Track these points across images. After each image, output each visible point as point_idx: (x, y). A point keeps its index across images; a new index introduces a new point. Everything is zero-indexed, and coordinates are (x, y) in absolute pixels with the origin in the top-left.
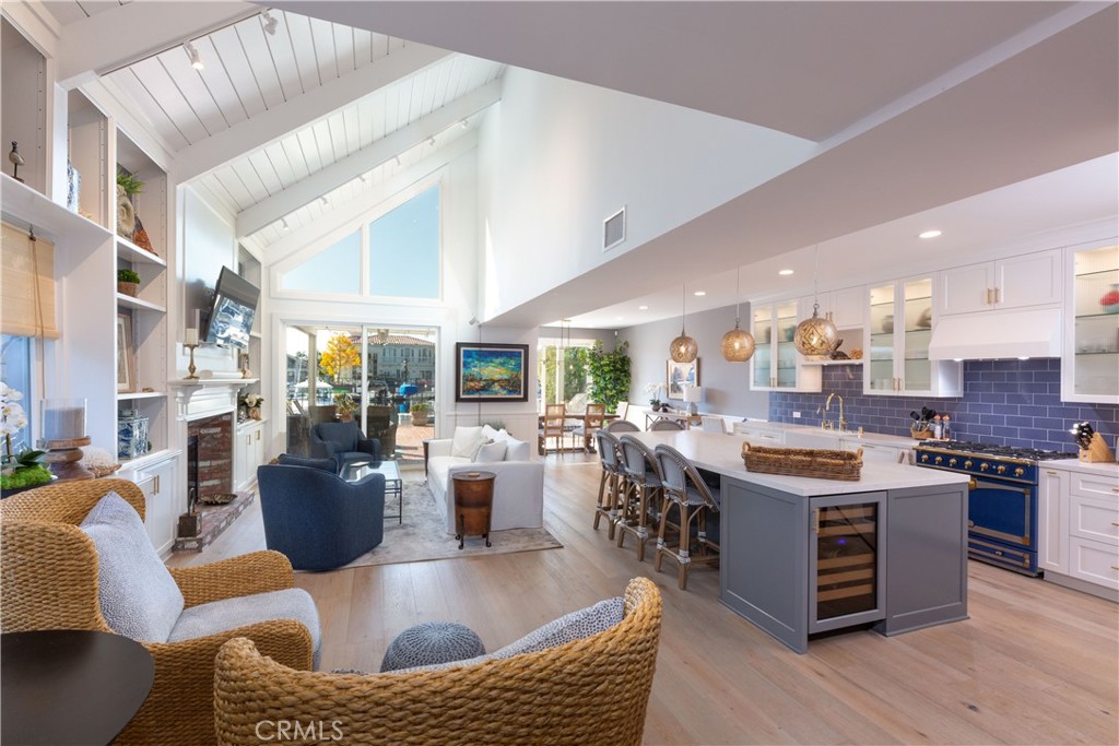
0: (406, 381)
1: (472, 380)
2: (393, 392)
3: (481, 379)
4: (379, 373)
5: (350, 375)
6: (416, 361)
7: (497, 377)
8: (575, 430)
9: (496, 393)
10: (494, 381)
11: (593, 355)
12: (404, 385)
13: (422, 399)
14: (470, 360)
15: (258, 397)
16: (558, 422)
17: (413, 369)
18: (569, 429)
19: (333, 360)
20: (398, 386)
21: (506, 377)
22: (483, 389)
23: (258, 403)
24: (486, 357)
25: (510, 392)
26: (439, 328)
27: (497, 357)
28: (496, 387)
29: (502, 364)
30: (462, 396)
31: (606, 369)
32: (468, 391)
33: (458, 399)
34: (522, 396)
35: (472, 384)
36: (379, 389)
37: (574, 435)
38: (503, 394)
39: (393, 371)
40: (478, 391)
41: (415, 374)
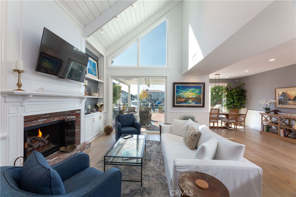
0: (158, 101)
1: (180, 98)
2: (155, 103)
3: (184, 98)
4: (152, 99)
5: (146, 99)
6: (160, 96)
7: (190, 97)
8: (222, 120)
9: (190, 103)
10: (189, 99)
11: (227, 89)
12: (158, 102)
13: (161, 105)
14: (179, 90)
15: (102, 104)
16: (216, 116)
17: (160, 98)
18: (221, 119)
19: (142, 96)
20: (156, 102)
21: (195, 97)
22: (185, 102)
23: (102, 106)
24: (186, 88)
25: (196, 103)
26: (167, 77)
27: (191, 88)
28: (190, 101)
29: (193, 91)
30: (175, 105)
31: (234, 94)
32: (178, 103)
33: (174, 106)
34: (202, 105)
35: (180, 100)
36: (152, 103)
37: (222, 121)
38: (193, 104)
39: (155, 98)
40: (182, 102)
41: (160, 99)
